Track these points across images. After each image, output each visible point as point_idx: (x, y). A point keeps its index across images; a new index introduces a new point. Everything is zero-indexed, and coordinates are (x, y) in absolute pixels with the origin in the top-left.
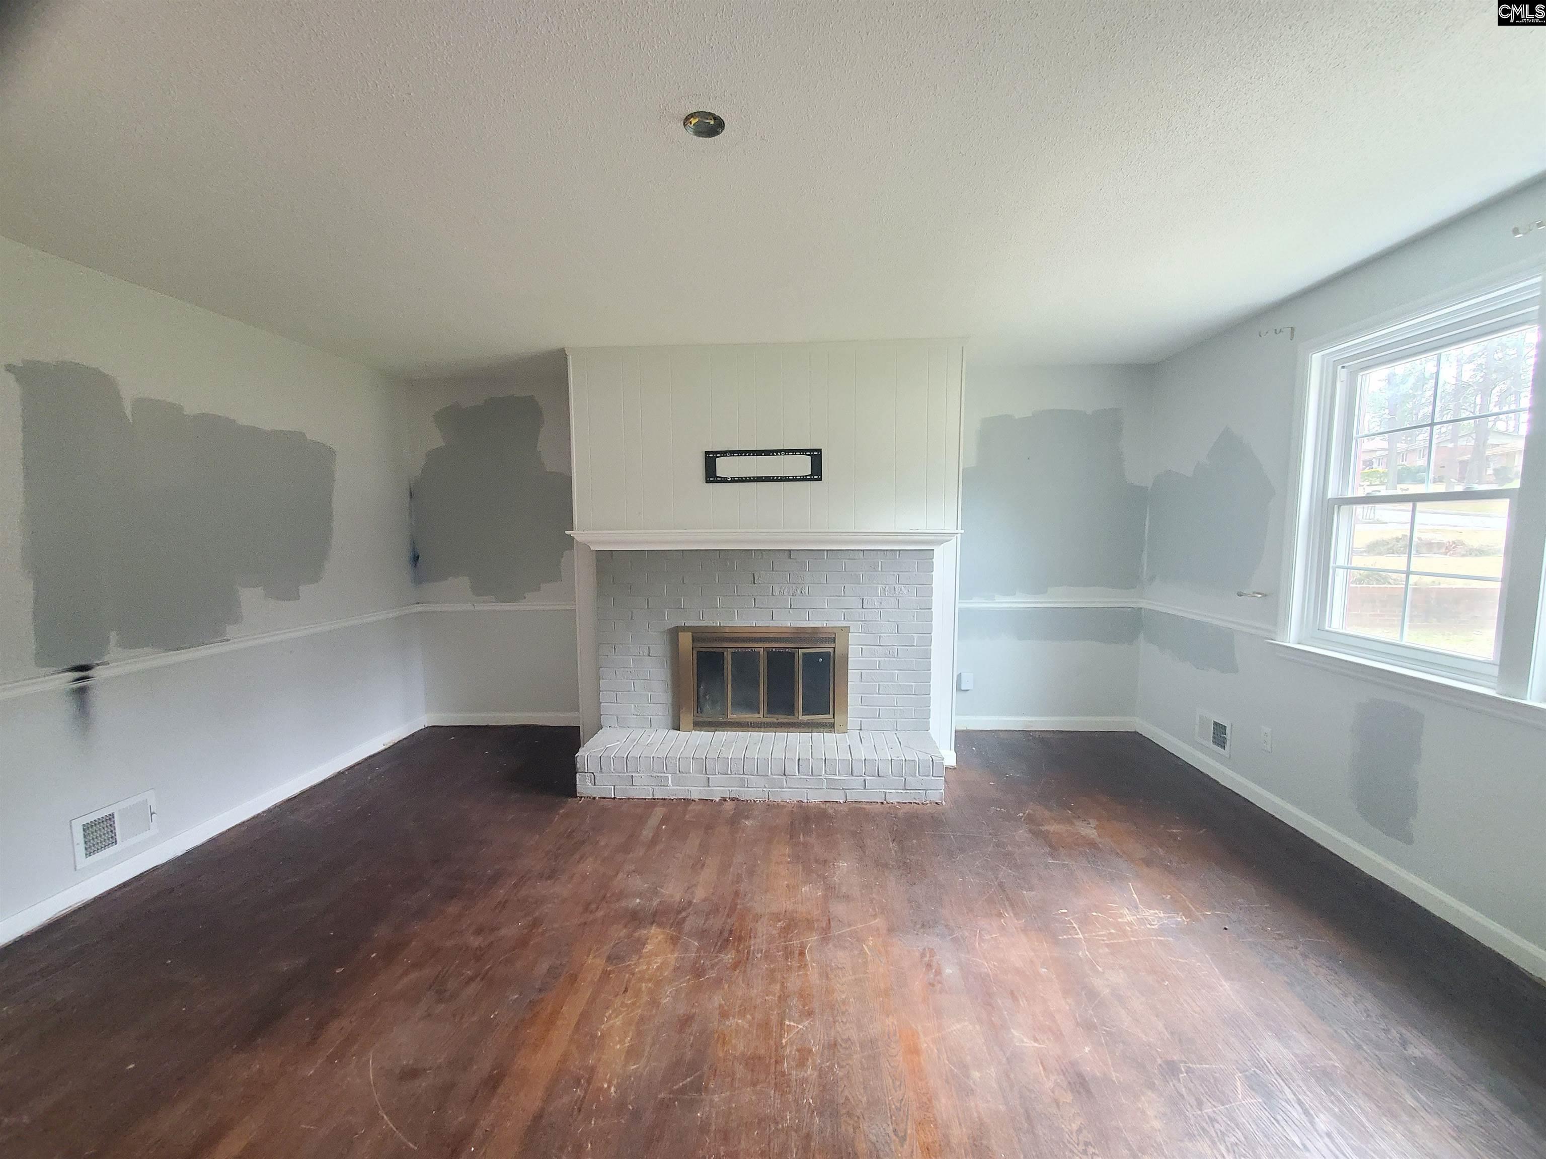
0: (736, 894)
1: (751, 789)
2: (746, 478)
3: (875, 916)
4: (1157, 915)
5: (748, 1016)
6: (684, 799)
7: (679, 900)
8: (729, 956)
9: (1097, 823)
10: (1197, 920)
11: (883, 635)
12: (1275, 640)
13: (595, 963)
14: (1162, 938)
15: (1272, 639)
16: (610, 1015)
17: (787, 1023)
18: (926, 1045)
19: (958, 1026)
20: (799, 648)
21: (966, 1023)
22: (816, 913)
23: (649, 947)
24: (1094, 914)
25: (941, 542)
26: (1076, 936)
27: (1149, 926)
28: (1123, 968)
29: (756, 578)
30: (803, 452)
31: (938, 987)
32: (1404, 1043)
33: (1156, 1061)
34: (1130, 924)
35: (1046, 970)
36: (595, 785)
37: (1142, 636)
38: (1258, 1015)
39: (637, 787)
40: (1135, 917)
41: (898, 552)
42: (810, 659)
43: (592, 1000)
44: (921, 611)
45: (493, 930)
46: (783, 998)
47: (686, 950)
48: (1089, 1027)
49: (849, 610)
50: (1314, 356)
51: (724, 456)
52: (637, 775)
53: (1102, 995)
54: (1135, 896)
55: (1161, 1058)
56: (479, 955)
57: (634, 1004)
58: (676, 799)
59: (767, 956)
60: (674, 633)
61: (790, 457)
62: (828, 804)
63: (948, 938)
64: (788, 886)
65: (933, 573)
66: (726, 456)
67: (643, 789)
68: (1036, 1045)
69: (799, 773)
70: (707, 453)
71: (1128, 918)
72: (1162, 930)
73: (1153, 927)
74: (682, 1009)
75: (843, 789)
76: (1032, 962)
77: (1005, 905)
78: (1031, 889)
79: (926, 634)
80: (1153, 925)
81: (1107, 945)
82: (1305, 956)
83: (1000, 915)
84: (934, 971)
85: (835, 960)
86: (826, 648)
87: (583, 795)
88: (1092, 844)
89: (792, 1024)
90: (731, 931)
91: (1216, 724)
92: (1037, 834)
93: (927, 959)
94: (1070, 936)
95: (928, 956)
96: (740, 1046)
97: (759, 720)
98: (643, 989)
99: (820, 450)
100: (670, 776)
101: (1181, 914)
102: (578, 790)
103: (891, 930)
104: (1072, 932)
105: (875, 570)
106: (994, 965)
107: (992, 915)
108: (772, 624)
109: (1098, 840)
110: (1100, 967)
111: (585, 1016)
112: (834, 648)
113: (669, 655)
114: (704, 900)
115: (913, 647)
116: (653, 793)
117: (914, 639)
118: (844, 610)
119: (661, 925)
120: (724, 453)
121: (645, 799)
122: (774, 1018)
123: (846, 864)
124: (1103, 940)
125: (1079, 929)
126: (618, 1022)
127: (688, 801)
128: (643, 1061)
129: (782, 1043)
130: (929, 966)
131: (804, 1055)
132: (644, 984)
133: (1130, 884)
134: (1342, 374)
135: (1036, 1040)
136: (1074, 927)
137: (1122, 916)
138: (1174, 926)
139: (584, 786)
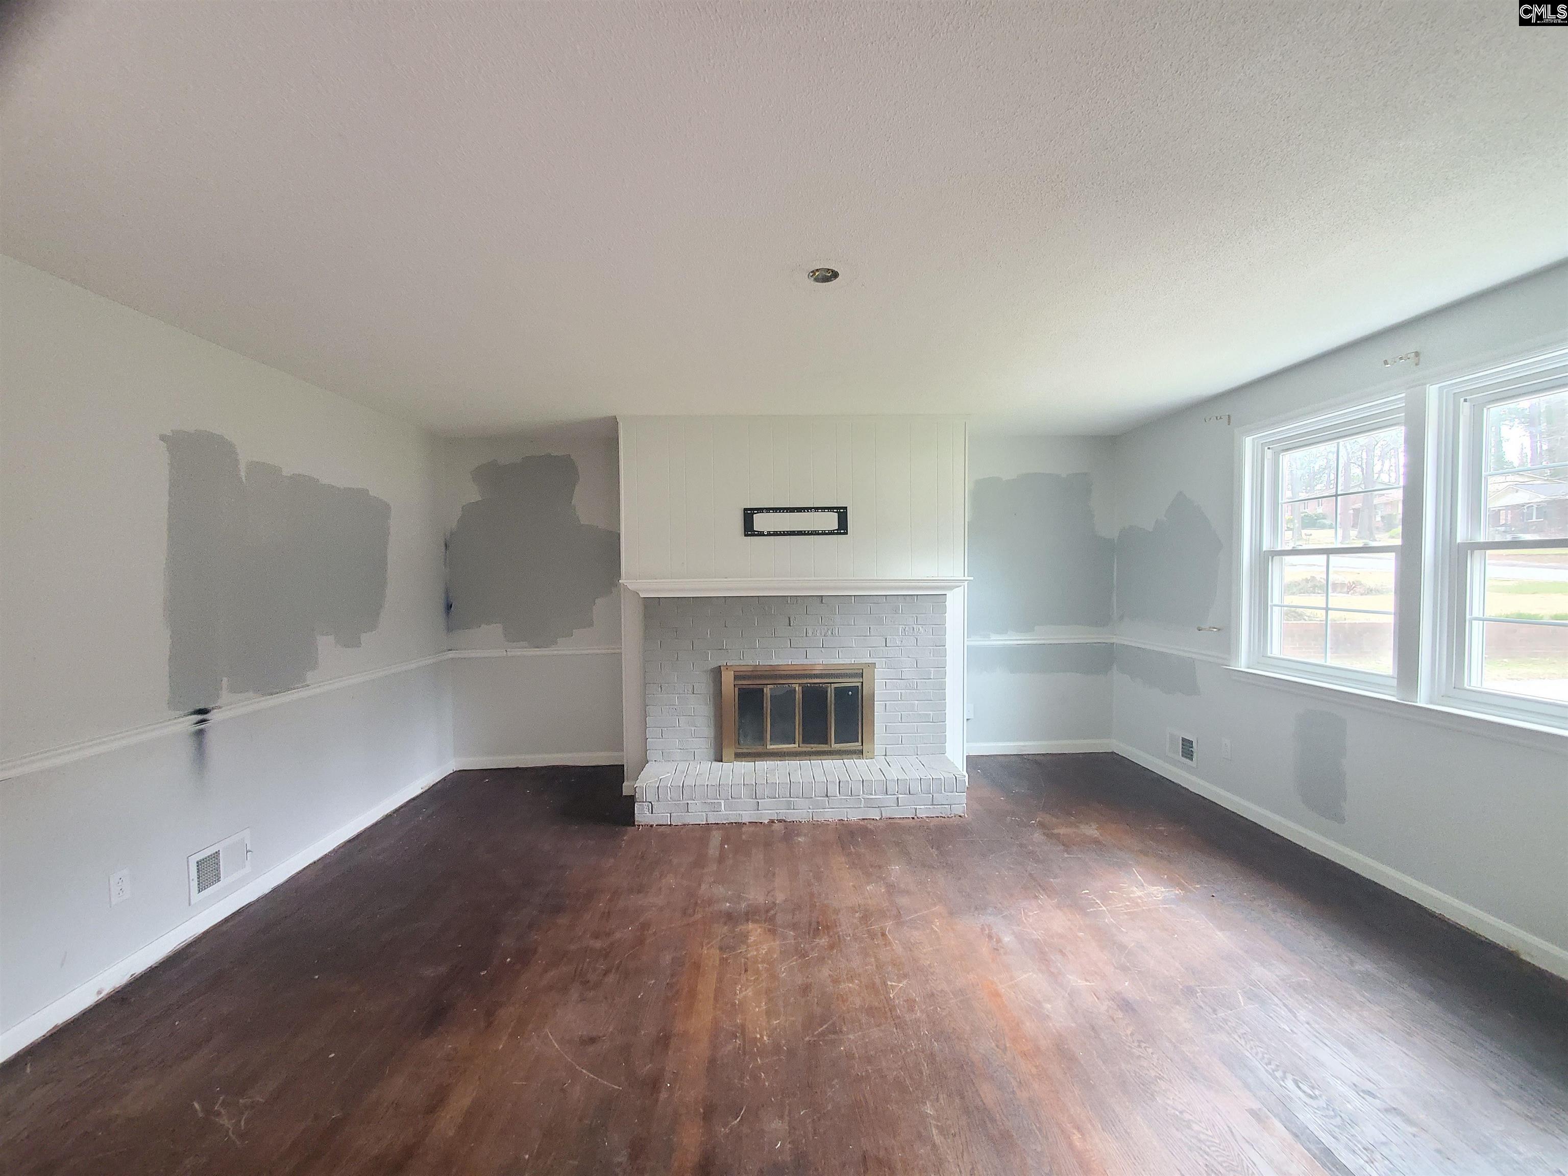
0: (812, 895)
1: (797, 811)
2: (780, 532)
3: (935, 905)
4: (1159, 890)
5: (856, 981)
6: (735, 823)
7: (763, 902)
8: (823, 940)
9: (1097, 826)
10: (1190, 891)
11: (903, 670)
12: (1229, 666)
13: (710, 954)
14: (1167, 906)
15: (1226, 666)
16: (741, 989)
17: (889, 983)
18: (1004, 990)
19: (1025, 976)
20: (831, 683)
21: (1031, 974)
22: (885, 904)
23: (752, 939)
24: (1110, 892)
25: (951, 588)
26: (1100, 909)
27: (1155, 898)
28: (1141, 928)
29: (792, 622)
30: (830, 509)
31: (1002, 951)
32: (1352, 962)
33: (1178, 987)
34: (1140, 897)
35: (1083, 934)
36: (652, 813)
37: (1115, 667)
38: (1247, 952)
39: (692, 814)
40: (1143, 893)
41: (916, 597)
42: (841, 693)
43: (720, 980)
44: (936, 648)
45: (608, 935)
46: (880, 967)
47: (785, 938)
48: (1124, 969)
49: (873, 648)
50: (1246, 438)
51: (760, 512)
52: (692, 802)
53: (1129, 947)
54: (1140, 877)
55: (1181, 984)
56: (606, 954)
57: (757, 979)
58: (728, 823)
59: (855, 938)
60: (717, 673)
61: (820, 514)
62: (866, 821)
63: (1000, 916)
64: (854, 886)
65: (946, 614)
66: (763, 512)
67: (697, 815)
68: (1088, 984)
69: (839, 793)
70: (745, 510)
71: (1138, 893)
72: (1165, 901)
73: (1158, 899)
74: (800, 980)
75: (879, 807)
76: (1071, 929)
77: (1039, 890)
78: (1055, 877)
79: (941, 668)
80: (1158, 897)
81: (1126, 914)
82: (1274, 911)
83: (1036, 897)
84: (995, 940)
85: (913, 938)
86: (854, 682)
87: (640, 824)
88: (1096, 842)
89: (894, 984)
90: (818, 923)
91: (1183, 740)
92: (1049, 836)
93: (987, 932)
94: (1095, 909)
95: (987, 930)
96: (858, 1002)
97: (796, 750)
98: (761, 968)
99: (846, 508)
100: (722, 802)
101: (1177, 888)
102: (636, 819)
103: (951, 914)
104: (1096, 906)
105: (896, 612)
106: (1042, 933)
107: (1030, 898)
108: (806, 662)
109: (1101, 838)
110: (1124, 928)
111: (719, 992)
112: (862, 682)
113: (712, 692)
114: (786, 901)
115: (931, 680)
116: (706, 818)
117: (931, 673)
118: (870, 649)
119: (755, 921)
120: (760, 510)
121: (700, 824)
122: (877, 980)
123: (898, 867)
124: (1122, 910)
125: (1102, 904)
126: (750, 992)
127: (740, 825)
128: (782, 1018)
129: (890, 997)
130: (990, 937)
131: (911, 1005)
132: (759, 965)
133: (1134, 869)
134: (1269, 454)
135: (1087, 980)
136: (1097, 903)
137: (1133, 892)
138: (1174, 897)
139: (642, 815)
